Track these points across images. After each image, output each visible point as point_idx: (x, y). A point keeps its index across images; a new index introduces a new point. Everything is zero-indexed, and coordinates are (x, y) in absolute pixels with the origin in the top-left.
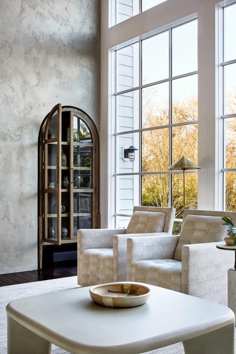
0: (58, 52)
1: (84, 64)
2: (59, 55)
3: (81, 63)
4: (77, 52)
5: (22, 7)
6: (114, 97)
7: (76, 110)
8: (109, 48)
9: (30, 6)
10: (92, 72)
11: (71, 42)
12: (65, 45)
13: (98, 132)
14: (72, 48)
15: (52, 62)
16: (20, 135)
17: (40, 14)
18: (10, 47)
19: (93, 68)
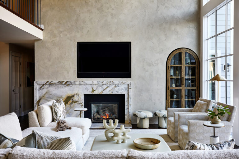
0: (176, 23)
1: (191, 26)
2: (177, 24)
3: (189, 26)
4: (187, 21)
5: (157, 6)
6: (207, 41)
7: (186, 49)
8: (203, 16)
9: (162, 5)
10: (195, 29)
11: (183, 17)
12: (180, 19)
13: (199, 58)
14: (184, 19)
15: (173, 28)
16: (157, 63)
17: (166, 7)
18: (152, 25)
19: (196, 27)
